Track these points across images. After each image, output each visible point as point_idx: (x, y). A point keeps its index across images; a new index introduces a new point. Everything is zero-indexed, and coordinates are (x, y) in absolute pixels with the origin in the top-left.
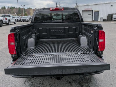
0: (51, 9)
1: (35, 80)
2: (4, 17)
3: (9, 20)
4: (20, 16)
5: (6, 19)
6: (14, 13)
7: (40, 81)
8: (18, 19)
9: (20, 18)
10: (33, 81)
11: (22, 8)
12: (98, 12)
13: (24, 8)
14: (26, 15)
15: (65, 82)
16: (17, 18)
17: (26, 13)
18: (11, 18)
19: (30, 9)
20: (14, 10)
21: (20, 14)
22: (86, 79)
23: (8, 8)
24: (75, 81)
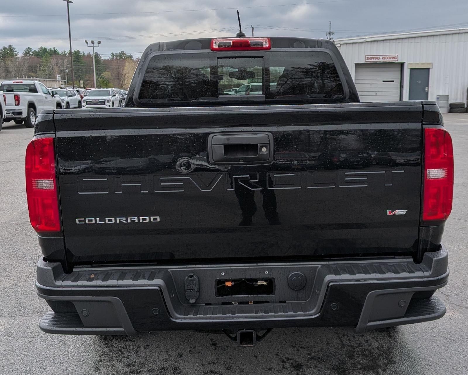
0: (215, 46)
1: (143, 355)
2: (10, 89)
3: (32, 106)
4: (81, 90)
5: (17, 99)
6: (51, 76)
7: (166, 360)
8: (68, 103)
9: (78, 97)
10: (133, 357)
11: (89, 55)
12: (428, 69)
13: (97, 55)
14: (105, 83)
15: (273, 365)
16: (66, 99)
17: (106, 74)
18: (40, 94)
19: (122, 57)
20: (53, 61)
21: (79, 78)
22: (366, 353)
23: (27, 52)
24: (320, 360)
